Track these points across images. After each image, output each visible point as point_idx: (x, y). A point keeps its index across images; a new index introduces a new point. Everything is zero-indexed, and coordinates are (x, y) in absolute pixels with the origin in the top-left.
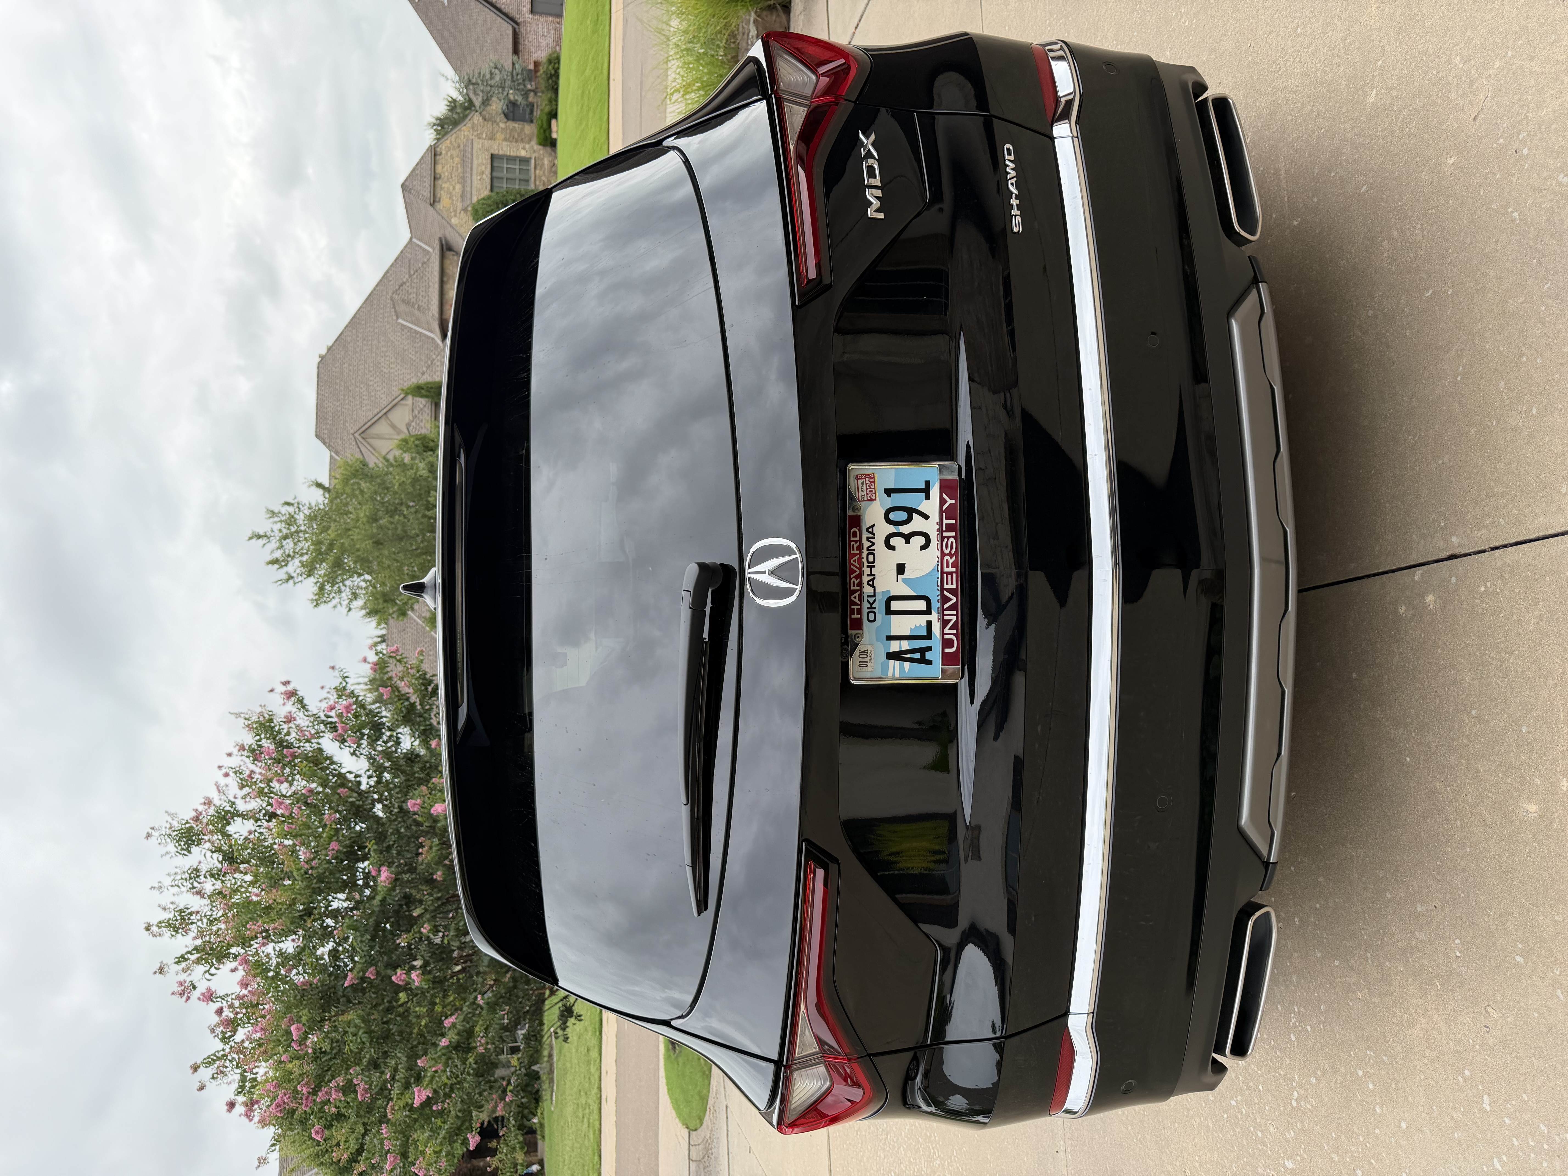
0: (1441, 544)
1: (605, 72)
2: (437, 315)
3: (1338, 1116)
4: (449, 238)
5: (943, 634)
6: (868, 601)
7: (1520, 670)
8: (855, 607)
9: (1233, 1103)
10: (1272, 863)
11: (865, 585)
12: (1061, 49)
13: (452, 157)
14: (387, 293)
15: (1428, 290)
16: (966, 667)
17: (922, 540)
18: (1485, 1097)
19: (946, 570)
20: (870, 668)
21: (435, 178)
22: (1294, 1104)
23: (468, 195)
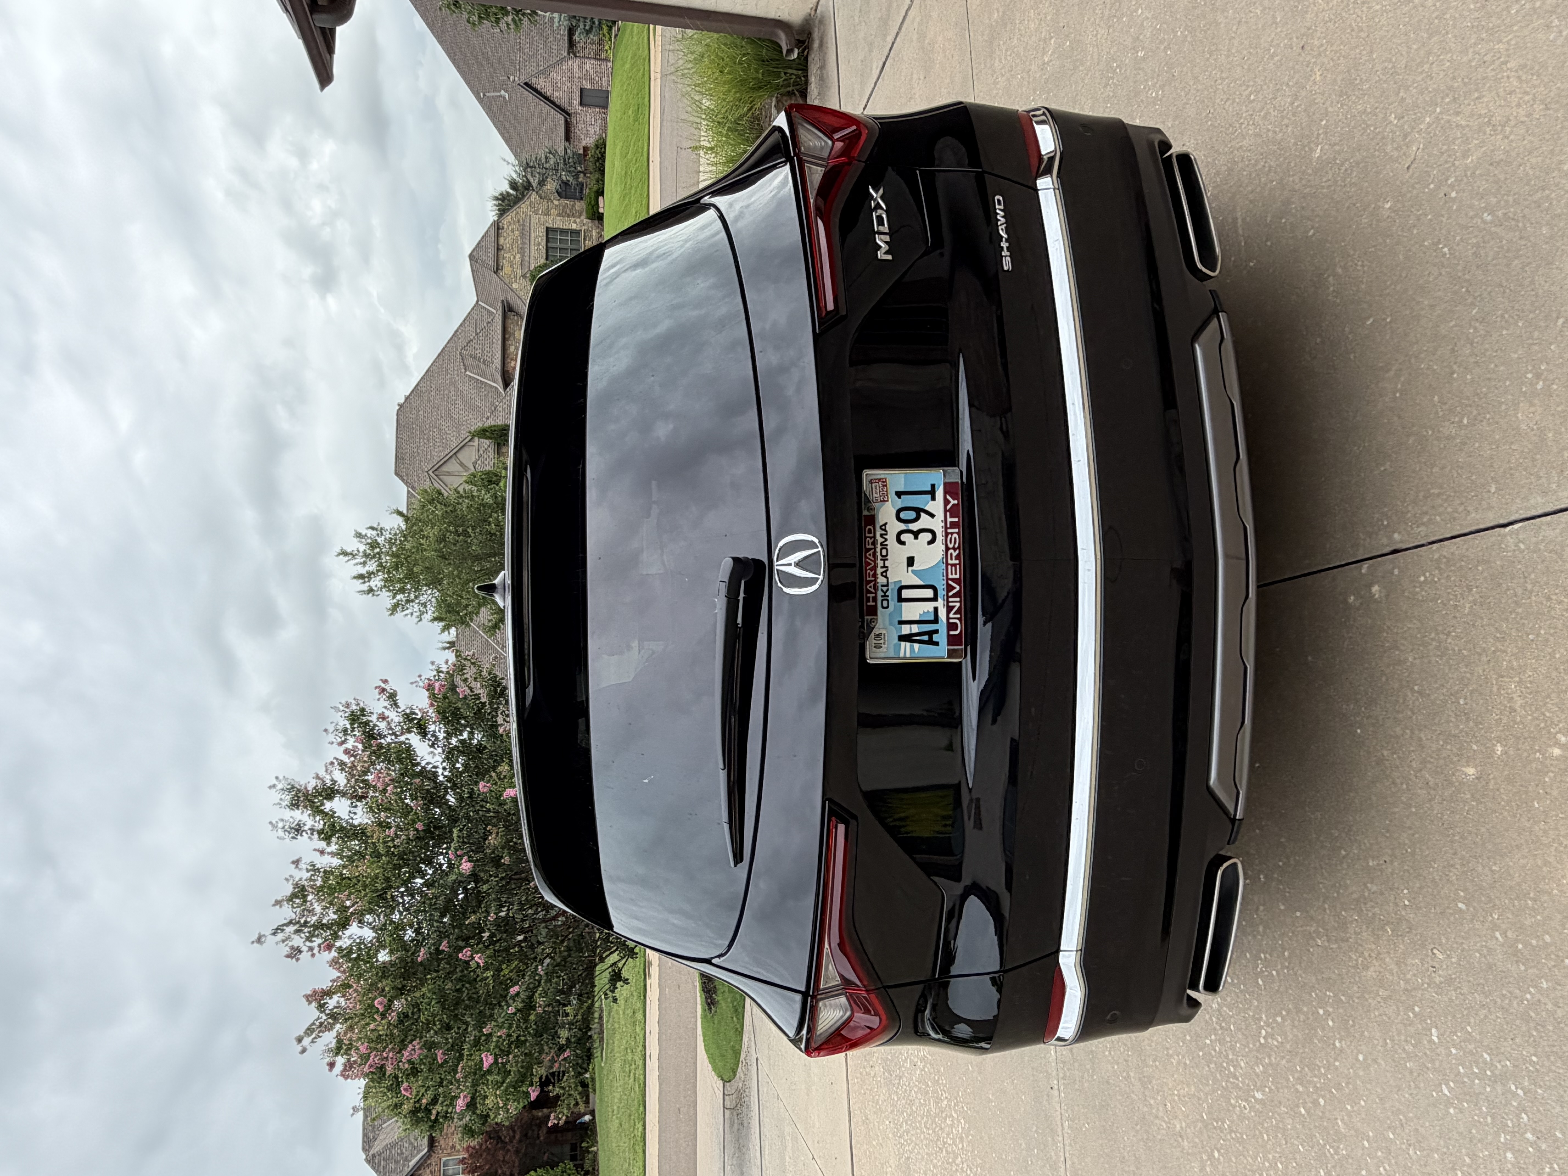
0: (1385, 541)
1: (645, 155)
2: (499, 367)
3: (1301, 1051)
4: (511, 302)
5: (948, 618)
6: (882, 590)
7: (1456, 649)
8: (871, 595)
9: (1208, 1042)
10: (1239, 820)
11: (879, 576)
12: (1044, 114)
13: (513, 231)
14: (457, 349)
15: (1368, 318)
16: (969, 648)
17: (928, 536)
18: (1434, 1030)
19: (950, 562)
20: (884, 649)
21: (498, 249)
22: (1262, 1041)
23: (527, 264)
